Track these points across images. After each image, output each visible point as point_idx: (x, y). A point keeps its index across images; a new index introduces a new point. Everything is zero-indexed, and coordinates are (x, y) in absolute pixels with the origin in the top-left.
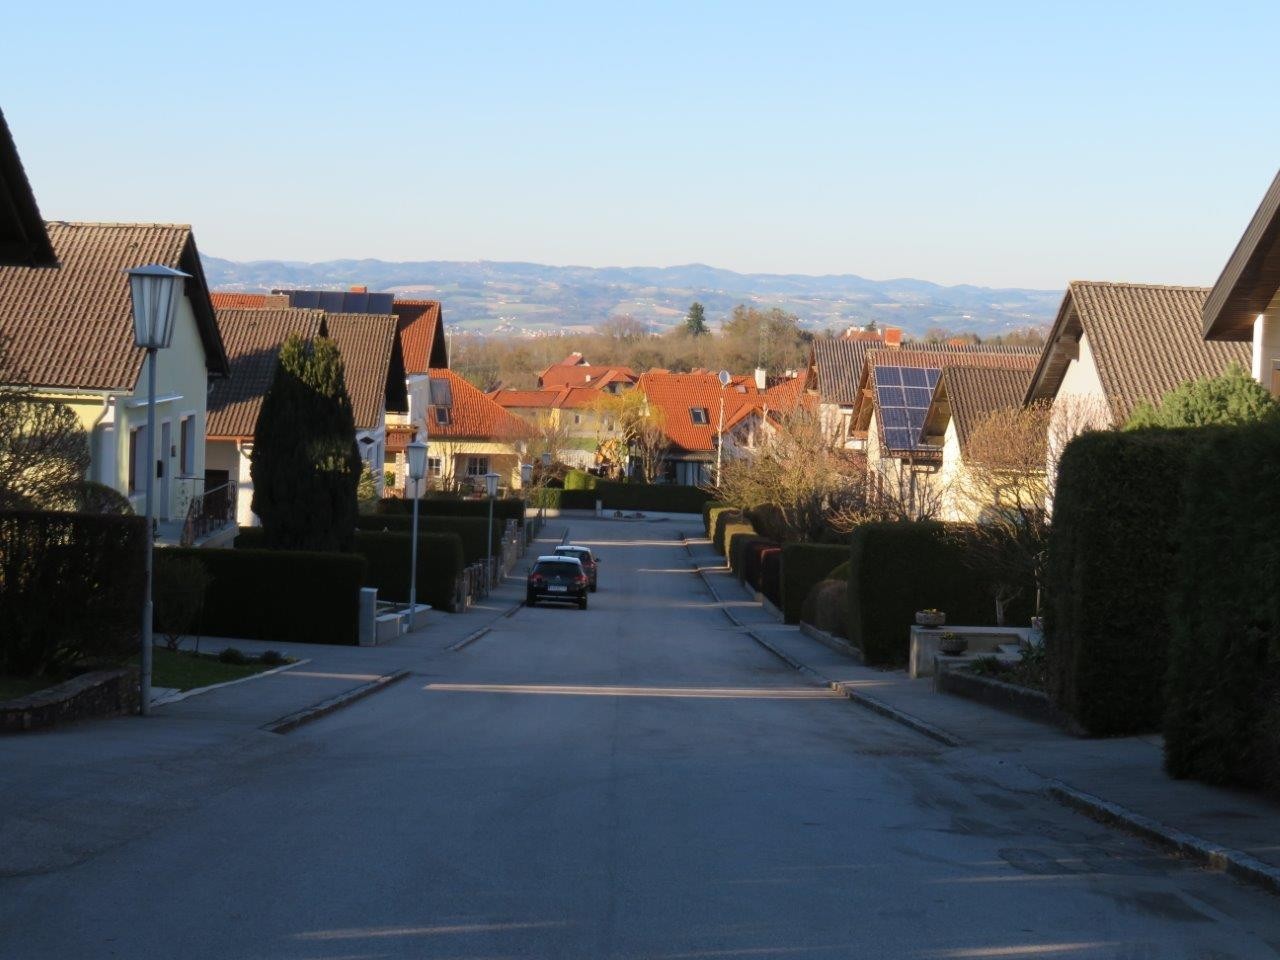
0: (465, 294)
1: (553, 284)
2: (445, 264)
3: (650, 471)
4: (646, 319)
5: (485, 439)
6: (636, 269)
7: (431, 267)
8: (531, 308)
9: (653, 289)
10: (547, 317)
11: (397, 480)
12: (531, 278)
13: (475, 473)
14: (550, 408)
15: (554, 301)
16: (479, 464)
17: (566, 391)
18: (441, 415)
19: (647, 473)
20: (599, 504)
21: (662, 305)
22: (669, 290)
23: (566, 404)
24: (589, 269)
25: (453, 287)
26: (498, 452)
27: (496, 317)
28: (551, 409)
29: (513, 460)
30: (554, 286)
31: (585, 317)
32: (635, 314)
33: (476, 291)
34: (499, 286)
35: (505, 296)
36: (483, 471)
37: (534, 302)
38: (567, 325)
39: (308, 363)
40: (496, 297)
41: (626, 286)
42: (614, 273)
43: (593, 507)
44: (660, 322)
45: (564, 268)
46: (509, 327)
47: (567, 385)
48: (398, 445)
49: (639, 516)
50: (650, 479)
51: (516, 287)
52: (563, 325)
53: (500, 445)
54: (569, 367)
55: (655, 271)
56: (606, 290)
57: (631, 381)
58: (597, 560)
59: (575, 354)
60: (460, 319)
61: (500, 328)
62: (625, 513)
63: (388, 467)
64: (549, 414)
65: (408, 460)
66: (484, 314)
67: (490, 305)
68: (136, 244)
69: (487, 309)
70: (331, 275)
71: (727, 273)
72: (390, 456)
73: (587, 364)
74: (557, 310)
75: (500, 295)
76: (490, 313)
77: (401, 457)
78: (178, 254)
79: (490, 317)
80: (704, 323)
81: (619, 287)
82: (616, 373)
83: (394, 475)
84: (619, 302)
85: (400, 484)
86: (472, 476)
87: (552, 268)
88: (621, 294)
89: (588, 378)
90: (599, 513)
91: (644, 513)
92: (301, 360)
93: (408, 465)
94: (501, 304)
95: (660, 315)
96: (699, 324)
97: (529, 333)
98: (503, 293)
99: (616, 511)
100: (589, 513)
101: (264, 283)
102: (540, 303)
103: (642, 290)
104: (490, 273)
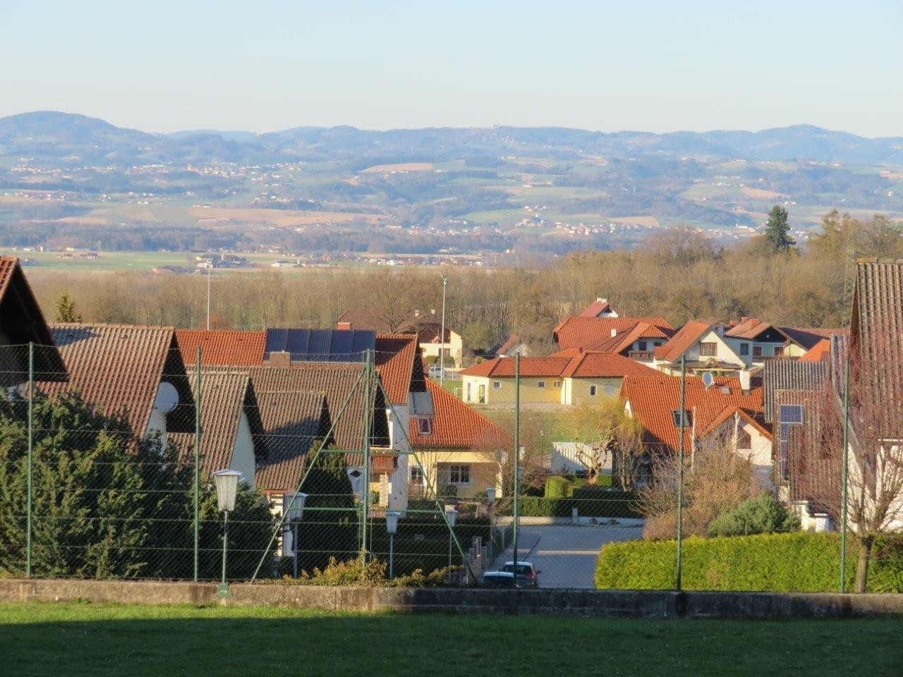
0: (475, 174)
1: (599, 158)
2: (447, 131)
3: (625, 477)
4: (731, 206)
5: (465, 448)
6: (717, 135)
7: (427, 136)
8: (569, 193)
9: (740, 163)
10: (592, 205)
11: (380, 499)
12: (568, 149)
13: (457, 480)
14: (560, 377)
15: (600, 182)
16: (460, 473)
17: (580, 357)
18: (425, 426)
19: (623, 479)
20: (575, 511)
21: (754, 186)
22: (763, 164)
23: (580, 373)
24: (651, 135)
25: (459, 165)
26: (479, 461)
27: (519, 206)
28: (562, 379)
29: (494, 469)
30: (601, 161)
31: (645, 205)
32: (716, 199)
33: (490, 170)
34: (522, 162)
35: (531, 176)
36: (465, 479)
37: (573, 185)
38: (619, 215)
39: (325, 461)
40: (519, 179)
41: (702, 159)
42: (685, 140)
43: (569, 515)
44: (750, 208)
45: (615, 135)
46: (537, 220)
47: (581, 350)
48: (383, 467)
49: (613, 522)
50: (626, 486)
51: (546, 163)
52: (613, 216)
53: (479, 454)
54: (589, 319)
55: (745, 136)
56: (674, 165)
57: (665, 335)
58: (538, 572)
59: (599, 299)
60: (467, 211)
61: (525, 221)
62: (600, 520)
63: (375, 486)
64: (560, 385)
65: (390, 480)
66: (502, 202)
67: (509, 190)
68: (218, 386)
69: (507, 196)
70: (288, 151)
71: (844, 136)
72: (375, 477)
73: (614, 315)
74: (604, 194)
75: (525, 176)
76: (510, 200)
77: (384, 478)
78: (244, 393)
79: (513, 206)
80: (788, 234)
81: (693, 161)
82: (648, 325)
83: (378, 493)
84: (693, 183)
85: (383, 502)
86: (454, 484)
87: (599, 135)
88: (696, 171)
89: (614, 333)
90: (575, 520)
91: (618, 520)
92: (321, 459)
93: (390, 485)
94: (526, 188)
95: (751, 199)
96: (782, 233)
97: (566, 229)
98: (528, 171)
99: (590, 518)
100: (566, 520)
101: (194, 165)
102: (581, 185)
103: (724, 165)
104: (511, 144)
